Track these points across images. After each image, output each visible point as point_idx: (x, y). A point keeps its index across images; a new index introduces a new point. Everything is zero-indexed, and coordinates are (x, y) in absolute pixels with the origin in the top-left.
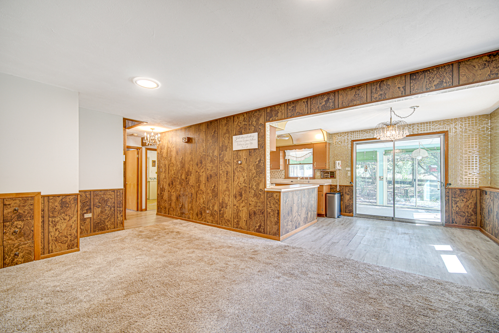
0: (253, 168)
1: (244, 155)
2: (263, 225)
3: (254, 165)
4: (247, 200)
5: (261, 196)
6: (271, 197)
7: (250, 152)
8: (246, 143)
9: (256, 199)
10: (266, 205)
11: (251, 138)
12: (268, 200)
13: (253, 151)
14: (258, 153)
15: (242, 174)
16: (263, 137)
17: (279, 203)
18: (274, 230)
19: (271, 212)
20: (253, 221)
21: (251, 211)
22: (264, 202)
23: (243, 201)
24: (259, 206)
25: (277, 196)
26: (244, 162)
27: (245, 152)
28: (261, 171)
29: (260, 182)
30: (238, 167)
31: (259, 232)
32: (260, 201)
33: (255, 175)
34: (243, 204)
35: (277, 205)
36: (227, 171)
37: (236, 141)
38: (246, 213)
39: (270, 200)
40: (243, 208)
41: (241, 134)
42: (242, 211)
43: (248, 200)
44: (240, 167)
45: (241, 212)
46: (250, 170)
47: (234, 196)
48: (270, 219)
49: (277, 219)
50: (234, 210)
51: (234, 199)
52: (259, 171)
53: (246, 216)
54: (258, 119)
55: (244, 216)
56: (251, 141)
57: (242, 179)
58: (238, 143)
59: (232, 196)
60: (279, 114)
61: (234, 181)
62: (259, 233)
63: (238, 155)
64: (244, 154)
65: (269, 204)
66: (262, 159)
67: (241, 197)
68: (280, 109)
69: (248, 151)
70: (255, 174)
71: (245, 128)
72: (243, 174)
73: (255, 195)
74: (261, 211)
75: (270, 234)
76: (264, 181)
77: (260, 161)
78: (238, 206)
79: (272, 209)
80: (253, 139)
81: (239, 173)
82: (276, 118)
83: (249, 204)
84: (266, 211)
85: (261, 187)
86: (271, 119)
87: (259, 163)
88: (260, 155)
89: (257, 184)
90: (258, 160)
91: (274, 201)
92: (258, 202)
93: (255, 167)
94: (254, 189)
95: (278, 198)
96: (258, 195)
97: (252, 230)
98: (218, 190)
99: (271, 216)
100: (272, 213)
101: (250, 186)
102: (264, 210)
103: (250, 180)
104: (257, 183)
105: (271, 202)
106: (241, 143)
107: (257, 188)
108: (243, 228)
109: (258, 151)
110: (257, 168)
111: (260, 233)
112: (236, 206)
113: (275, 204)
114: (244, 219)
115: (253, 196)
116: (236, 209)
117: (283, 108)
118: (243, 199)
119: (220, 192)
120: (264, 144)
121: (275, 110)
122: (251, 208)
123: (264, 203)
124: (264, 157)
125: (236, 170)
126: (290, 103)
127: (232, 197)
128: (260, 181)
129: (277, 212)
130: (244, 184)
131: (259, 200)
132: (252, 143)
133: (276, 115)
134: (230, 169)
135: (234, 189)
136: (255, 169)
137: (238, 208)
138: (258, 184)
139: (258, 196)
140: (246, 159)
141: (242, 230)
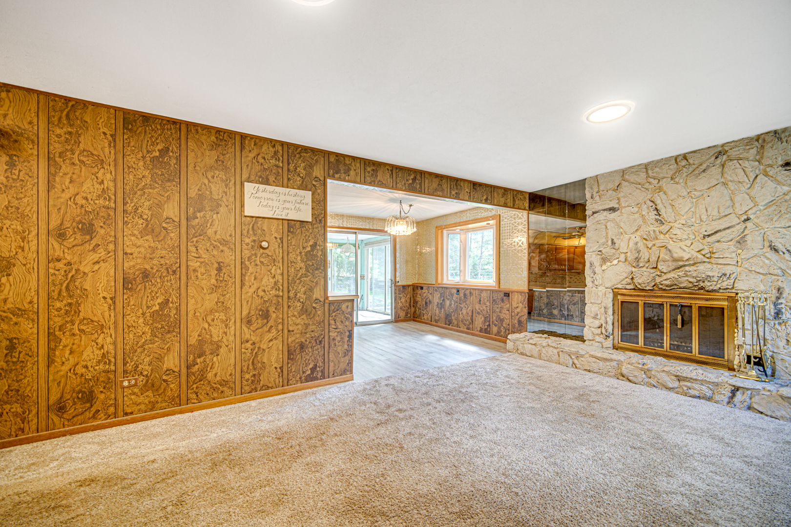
0: (299, 258)
1: (274, 231)
2: (320, 364)
3: (300, 253)
4: (283, 324)
5: (316, 311)
6: (337, 310)
7: (292, 226)
8: (284, 206)
9: (305, 318)
10: (327, 327)
11: (298, 199)
12: (332, 316)
13: (298, 224)
14: (311, 231)
15: (270, 271)
16: (322, 203)
17: (351, 319)
18: (343, 366)
19: (337, 336)
20: (299, 364)
21: (293, 345)
22: (323, 321)
23: (271, 327)
24: (312, 331)
25: (347, 307)
26: (275, 245)
27: (278, 224)
28: (317, 265)
29: (315, 286)
30: (256, 255)
31: (311, 381)
32: (315, 322)
33: (304, 273)
34: (273, 334)
35: (347, 323)
36: (219, 263)
37: (256, 195)
38: (281, 352)
39: (335, 316)
40: (271, 344)
41: (267, 182)
42: (267, 350)
43: (286, 323)
44: (264, 255)
45: (266, 354)
46: (291, 262)
47: (244, 320)
48: (335, 349)
49: (348, 345)
50: (245, 353)
51: (244, 327)
52: (313, 265)
53: (281, 356)
54: (311, 167)
55: (273, 359)
56: (298, 206)
57: (267, 281)
58: (263, 201)
59: (238, 321)
60: (352, 173)
61: (242, 285)
62: (313, 382)
63: (255, 228)
64: (273, 229)
65: (334, 323)
66: (320, 242)
67: (265, 321)
68: (353, 164)
69: (286, 223)
70: (303, 271)
71: (277, 174)
72: (273, 271)
73: (304, 311)
74: (316, 340)
75: (336, 374)
76: (322, 283)
77: (314, 246)
78: (256, 341)
79: (339, 330)
80: (303, 201)
81: (259, 267)
82: (347, 178)
83: (289, 331)
84: (327, 338)
85: (317, 294)
86: (337, 176)
87: (312, 250)
88: (315, 236)
89: (307, 290)
90: (311, 243)
91: (343, 317)
92: (311, 323)
93: (304, 256)
94: (302, 300)
95: (349, 310)
96: (309, 310)
97: (294, 382)
98: (183, 312)
99: (337, 343)
100: (338, 338)
101: (292, 294)
102: (322, 336)
103: (290, 282)
104: (309, 287)
105: (338, 319)
106: (270, 203)
107: (309, 298)
108: (270, 385)
109: (310, 227)
110: (308, 260)
111: (315, 380)
112: (251, 342)
113: (344, 321)
114: (276, 365)
115: (299, 313)
116: (250, 351)
117: (358, 165)
118: (271, 323)
119: (190, 316)
120: (323, 216)
121: (345, 163)
122: (293, 338)
123: (322, 324)
124: (323, 240)
125: (248, 260)
126: (369, 162)
127: (238, 324)
128: (315, 284)
129: (347, 333)
130: (273, 292)
131: (313, 320)
132: (299, 210)
133: (347, 172)
134: (228, 257)
135: (244, 303)
136: (302, 261)
137: (257, 345)
138: (311, 290)
139: (311, 312)
140: (281, 239)
141: (270, 390)
